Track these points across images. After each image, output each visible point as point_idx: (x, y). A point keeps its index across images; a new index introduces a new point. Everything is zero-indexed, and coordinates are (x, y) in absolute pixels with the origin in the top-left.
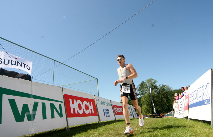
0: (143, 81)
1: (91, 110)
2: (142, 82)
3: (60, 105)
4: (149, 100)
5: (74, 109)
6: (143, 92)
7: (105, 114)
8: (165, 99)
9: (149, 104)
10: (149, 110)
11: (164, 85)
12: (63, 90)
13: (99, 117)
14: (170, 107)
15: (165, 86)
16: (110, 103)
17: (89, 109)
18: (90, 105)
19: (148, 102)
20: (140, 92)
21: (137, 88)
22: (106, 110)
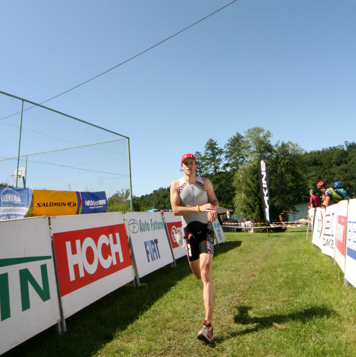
0: (238, 134)
1: (117, 254)
2: (235, 135)
3: (44, 268)
4: (253, 181)
5: (76, 267)
6: (238, 160)
7: (150, 255)
8: (288, 177)
9: (253, 192)
10: (251, 207)
11: (286, 142)
12: (50, 224)
13: (135, 268)
14: (302, 192)
15: (288, 146)
16: (161, 221)
17: (111, 255)
18: (115, 242)
19: (250, 186)
20: (230, 160)
21: (225, 150)
22: (152, 241)
